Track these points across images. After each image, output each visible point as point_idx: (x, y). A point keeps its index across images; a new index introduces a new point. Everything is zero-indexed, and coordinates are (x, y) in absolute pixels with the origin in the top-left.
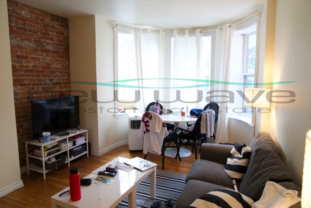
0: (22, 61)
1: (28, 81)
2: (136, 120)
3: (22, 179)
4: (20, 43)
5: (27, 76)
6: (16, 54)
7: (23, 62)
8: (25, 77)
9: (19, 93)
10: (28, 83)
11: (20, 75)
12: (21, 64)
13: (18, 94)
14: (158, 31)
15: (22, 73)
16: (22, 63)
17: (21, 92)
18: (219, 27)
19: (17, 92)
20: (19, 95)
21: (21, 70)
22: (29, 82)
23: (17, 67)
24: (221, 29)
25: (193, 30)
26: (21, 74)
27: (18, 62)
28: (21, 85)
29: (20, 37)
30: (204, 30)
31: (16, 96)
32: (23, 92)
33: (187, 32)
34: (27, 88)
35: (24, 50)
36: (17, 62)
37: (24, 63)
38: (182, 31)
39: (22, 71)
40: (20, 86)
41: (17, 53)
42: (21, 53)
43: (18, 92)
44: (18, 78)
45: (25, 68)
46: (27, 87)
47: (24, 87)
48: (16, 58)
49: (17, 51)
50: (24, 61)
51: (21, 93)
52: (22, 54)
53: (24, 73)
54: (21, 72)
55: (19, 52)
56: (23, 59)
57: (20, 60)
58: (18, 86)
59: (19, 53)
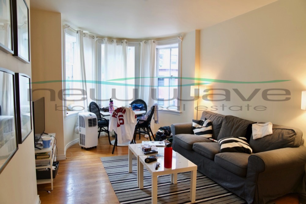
2: (92, 118)
3: (38, 194)
14: (93, 37)
18: (144, 41)
24: (145, 43)
25: (120, 40)
30: (130, 41)
33: (115, 41)
38: (111, 39)
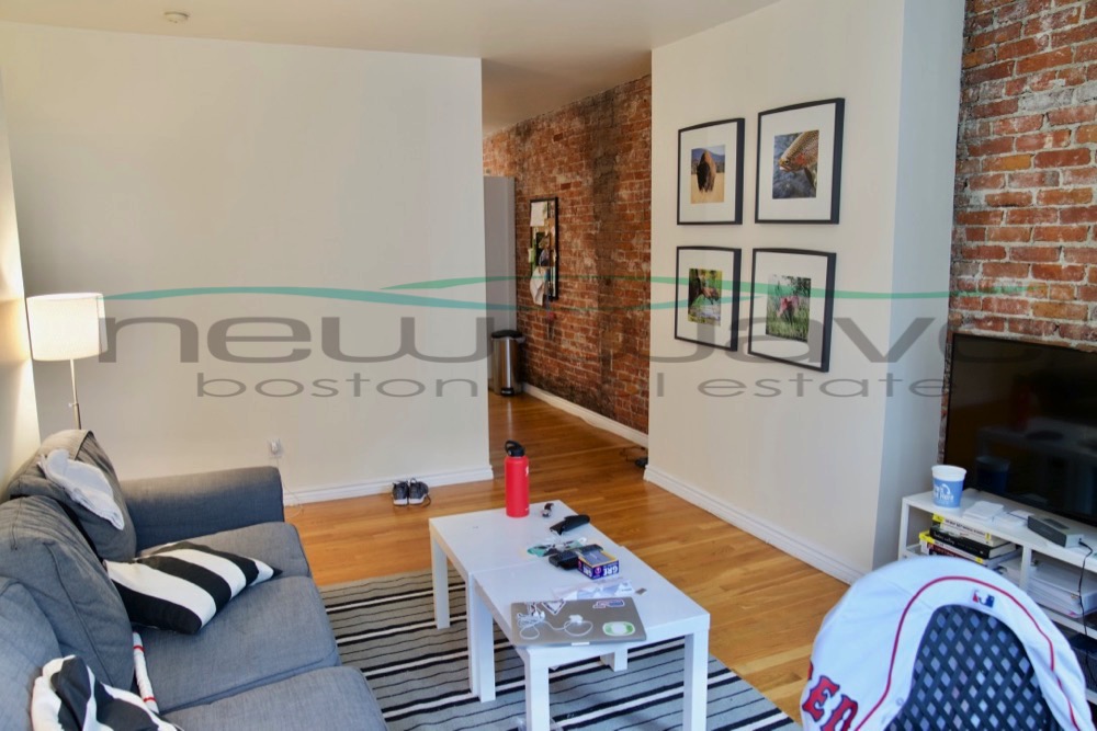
0: (1056, 175)
1: (1071, 260)
4: (1061, 99)
5: (1068, 236)
6: (1037, 152)
7: (1061, 180)
8: (1061, 243)
9: (1024, 304)
10: (1072, 268)
11: (1042, 234)
12: (1051, 188)
13: (1018, 307)
15: (1053, 225)
16: (1057, 183)
17: (1032, 300)
19: (1016, 298)
20: (1022, 312)
21: (1046, 214)
22: (1074, 264)
23: (1034, 201)
26: (1046, 228)
27: (1041, 182)
28: (1038, 272)
29: (1063, 75)
31: (1013, 313)
32: (1044, 300)
34: (1061, 286)
35: (1072, 127)
36: (1035, 180)
37: (1066, 180)
39: (1053, 215)
40: (1035, 276)
41: (1041, 145)
42: (1058, 137)
43: (1022, 297)
44: (1029, 244)
45: (1066, 203)
46: (1062, 283)
47: (1051, 282)
48: (1036, 166)
49: (1042, 136)
50: (1067, 173)
51: (1036, 307)
52: (1064, 144)
53: (1058, 224)
54: (1048, 221)
55: (1047, 139)
56: (1063, 165)
57: (1050, 169)
58: (1027, 276)
59: (1049, 146)
